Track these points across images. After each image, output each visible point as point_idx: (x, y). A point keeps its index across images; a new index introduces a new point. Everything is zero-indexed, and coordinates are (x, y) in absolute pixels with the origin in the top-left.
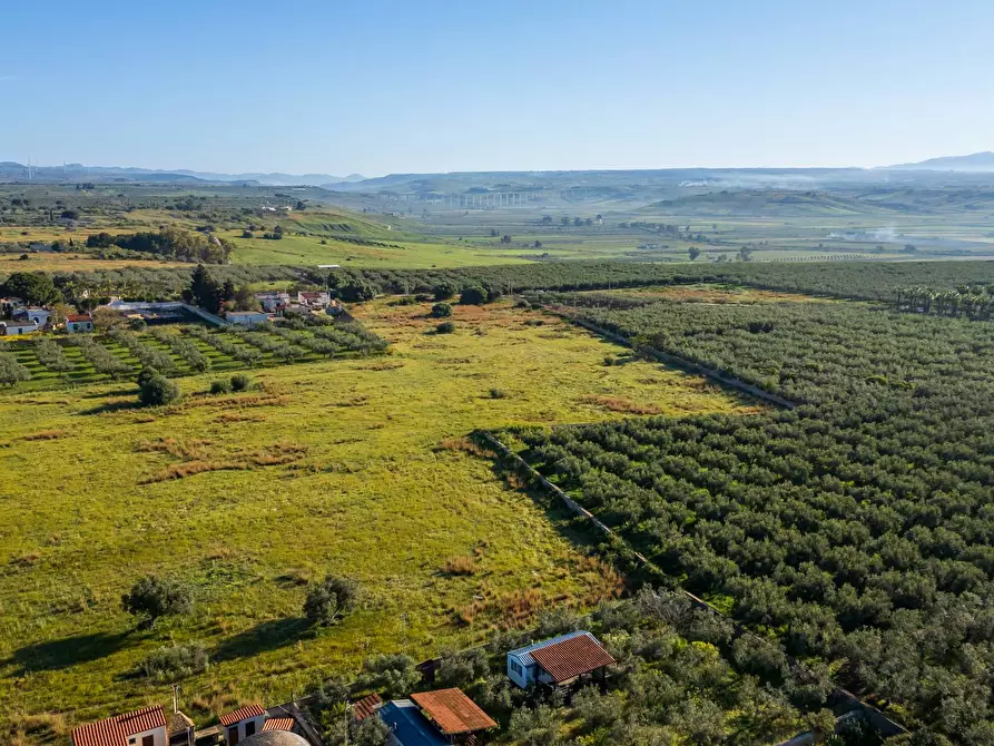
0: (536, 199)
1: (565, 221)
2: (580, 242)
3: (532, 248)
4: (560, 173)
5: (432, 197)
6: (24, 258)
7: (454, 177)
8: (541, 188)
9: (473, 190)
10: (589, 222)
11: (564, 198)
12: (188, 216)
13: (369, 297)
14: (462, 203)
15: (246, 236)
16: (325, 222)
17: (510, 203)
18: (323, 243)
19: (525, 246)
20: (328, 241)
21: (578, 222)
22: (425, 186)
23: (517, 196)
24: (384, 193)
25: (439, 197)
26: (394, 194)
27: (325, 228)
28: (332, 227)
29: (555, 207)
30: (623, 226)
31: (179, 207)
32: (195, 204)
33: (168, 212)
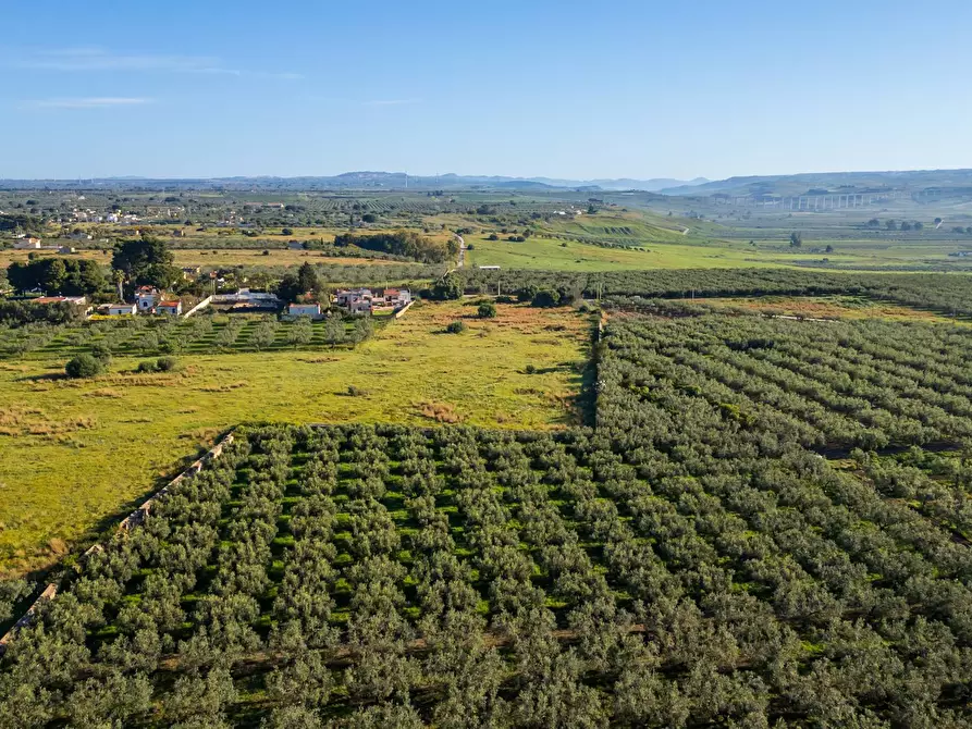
0: (881, 201)
1: (891, 224)
2: (885, 247)
3: (822, 253)
4: (923, 173)
5: (762, 200)
6: (266, 253)
7: (798, 179)
8: (890, 189)
9: (812, 192)
10: (918, 226)
11: (914, 200)
12: (480, 220)
13: (454, 296)
14: (795, 206)
15: (493, 238)
16: (608, 225)
17: (851, 206)
18: (564, 245)
19: (815, 250)
20: (569, 244)
21: (905, 227)
22: (761, 188)
23: (859, 197)
24: (718, 195)
25: (770, 199)
26: (726, 197)
27: (607, 231)
28: (613, 230)
29: (901, 209)
30: (958, 230)
31: (479, 212)
32: (491, 209)
33: (467, 216)
